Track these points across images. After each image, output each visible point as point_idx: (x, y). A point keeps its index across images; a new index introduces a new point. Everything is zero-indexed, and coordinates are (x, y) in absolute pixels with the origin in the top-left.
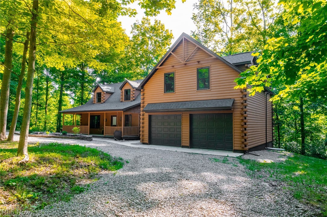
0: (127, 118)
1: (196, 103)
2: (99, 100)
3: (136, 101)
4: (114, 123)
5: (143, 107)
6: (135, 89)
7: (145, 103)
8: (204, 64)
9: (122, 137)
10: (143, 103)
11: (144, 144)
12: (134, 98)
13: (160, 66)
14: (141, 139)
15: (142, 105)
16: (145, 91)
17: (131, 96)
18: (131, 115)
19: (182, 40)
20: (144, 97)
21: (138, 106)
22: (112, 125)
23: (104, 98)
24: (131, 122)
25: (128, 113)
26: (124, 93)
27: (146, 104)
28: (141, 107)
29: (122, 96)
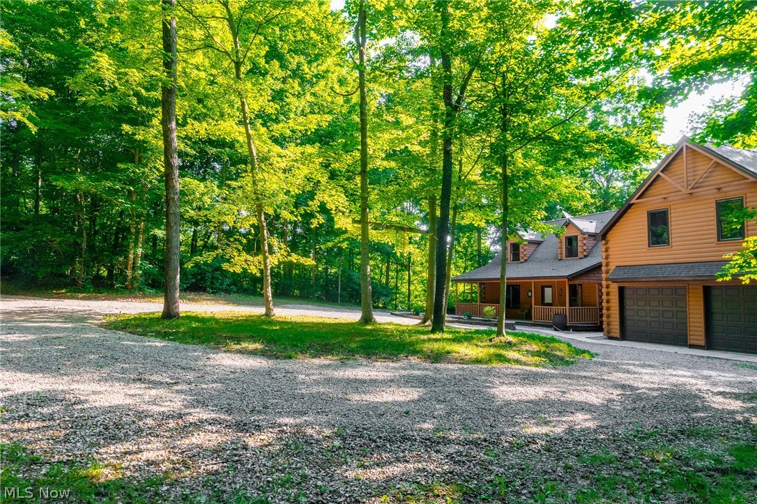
0: (573, 290)
1: (717, 265)
2: (516, 257)
3: (589, 258)
4: (548, 299)
5: (607, 272)
6: (586, 236)
7: (611, 264)
8: (732, 192)
9: (568, 325)
10: (607, 265)
11: (611, 338)
12: (585, 253)
13: (637, 199)
14: (605, 330)
15: (604, 268)
16: (609, 243)
17: (580, 250)
18: (581, 285)
19: (682, 150)
20: (608, 255)
21: (598, 267)
22: (543, 303)
23: (525, 253)
24: (582, 298)
25: (577, 282)
26: (564, 244)
27: (612, 267)
28: (604, 272)
29: (561, 248)
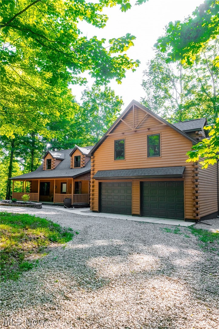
0: (77, 184)
1: (147, 170)
2: (49, 167)
3: (85, 168)
4: (64, 189)
5: (93, 174)
6: (85, 156)
7: (95, 170)
8: (155, 131)
9: (72, 204)
10: (93, 170)
11: (94, 211)
12: (84, 165)
13: (109, 133)
14: (91, 207)
15: (92, 172)
16: (95, 158)
17: (81, 163)
18: (81, 182)
19: (132, 108)
20: (94, 165)
21: (88, 173)
22: (62, 193)
23: (54, 165)
24: (81, 189)
25: (78, 180)
26: (74, 160)
27: (96, 171)
28: (91, 174)
29: (72, 162)
